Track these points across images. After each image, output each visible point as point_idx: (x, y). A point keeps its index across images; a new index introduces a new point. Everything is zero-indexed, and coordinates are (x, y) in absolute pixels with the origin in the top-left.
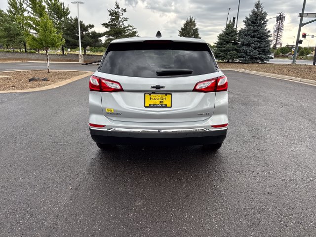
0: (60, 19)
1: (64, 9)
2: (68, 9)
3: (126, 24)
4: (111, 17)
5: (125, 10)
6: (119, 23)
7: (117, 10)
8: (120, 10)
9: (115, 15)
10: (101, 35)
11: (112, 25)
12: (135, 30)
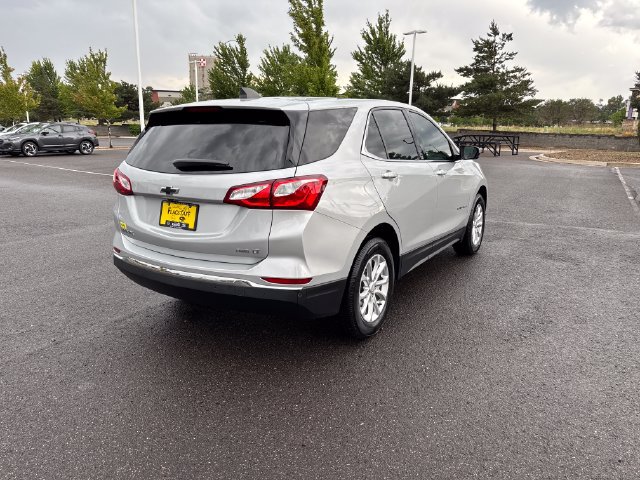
0: (385, 65)
1: (394, 46)
2: (402, 46)
3: (510, 65)
4: (476, 53)
5: (509, 37)
6: (493, 65)
7: (491, 39)
8: (498, 39)
9: (486, 50)
10: (453, 92)
11: (477, 70)
12: (527, 78)
